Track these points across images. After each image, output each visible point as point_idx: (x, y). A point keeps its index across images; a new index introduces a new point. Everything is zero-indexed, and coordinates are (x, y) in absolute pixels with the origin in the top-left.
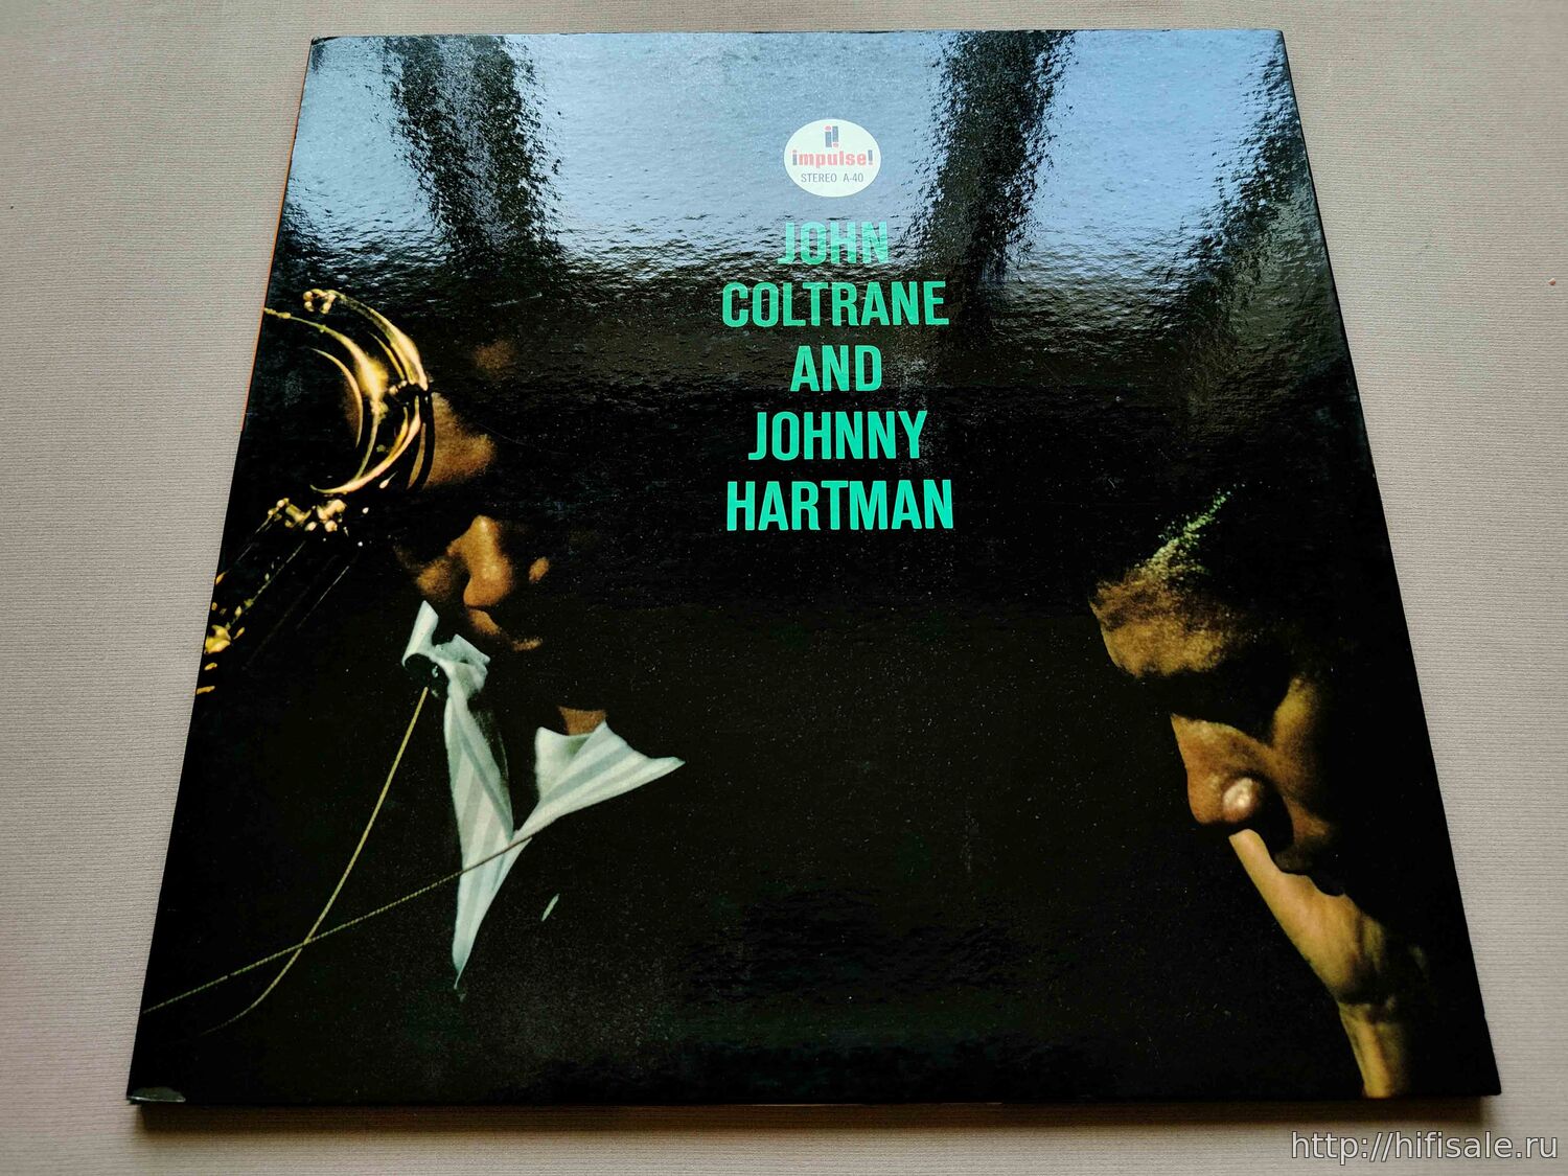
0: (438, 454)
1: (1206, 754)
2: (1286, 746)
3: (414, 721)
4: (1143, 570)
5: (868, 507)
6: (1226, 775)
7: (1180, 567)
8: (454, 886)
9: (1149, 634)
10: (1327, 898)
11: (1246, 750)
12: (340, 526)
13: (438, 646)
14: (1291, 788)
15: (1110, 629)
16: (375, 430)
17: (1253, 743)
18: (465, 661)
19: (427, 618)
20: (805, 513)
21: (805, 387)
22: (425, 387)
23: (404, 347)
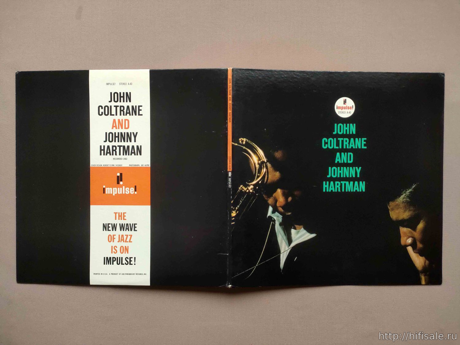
0: (269, 176)
1: (405, 233)
2: (419, 232)
3: (270, 228)
4: (398, 200)
5: (350, 187)
6: (407, 237)
7: (405, 199)
8: (279, 256)
9: (398, 212)
10: (421, 257)
11: (412, 233)
12: (253, 191)
13: (273, 214)
14: (418, 239)
15: (391, 211)
16: (257, 171)
17: (413, 231)
18: (278, 217)
19: (271, 209)
20: (338, 188)
21: (338, 162)
22: (266, 161)
23: (261, 152)
